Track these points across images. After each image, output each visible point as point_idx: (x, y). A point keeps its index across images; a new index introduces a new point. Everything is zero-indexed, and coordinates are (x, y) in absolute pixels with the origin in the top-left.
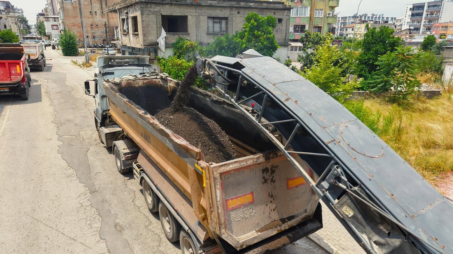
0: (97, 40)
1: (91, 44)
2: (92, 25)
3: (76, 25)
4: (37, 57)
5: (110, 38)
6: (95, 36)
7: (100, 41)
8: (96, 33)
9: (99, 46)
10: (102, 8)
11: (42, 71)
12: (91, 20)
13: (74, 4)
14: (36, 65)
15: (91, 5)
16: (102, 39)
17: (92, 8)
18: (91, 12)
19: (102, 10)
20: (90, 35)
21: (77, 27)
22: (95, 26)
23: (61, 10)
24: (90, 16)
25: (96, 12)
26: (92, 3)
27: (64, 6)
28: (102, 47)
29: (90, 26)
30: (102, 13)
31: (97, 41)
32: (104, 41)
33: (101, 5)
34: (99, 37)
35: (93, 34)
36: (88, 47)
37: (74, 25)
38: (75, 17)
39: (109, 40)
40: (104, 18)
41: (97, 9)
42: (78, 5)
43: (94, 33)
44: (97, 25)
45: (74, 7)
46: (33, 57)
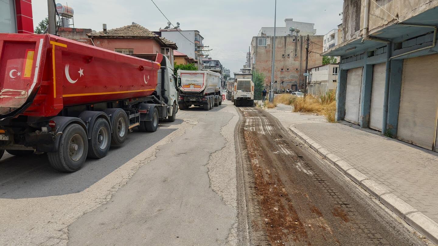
0: (285, 85)
1: (278, 89)
2: (282, 69)
3: (267, 69)
4: (202, 89)
5: (300, 83)
6: (284, 81)
7: (288, 86)
8: (286, 78)
9: (287, 91)
10: (296, 50)
11: (208, 110)
12: (282, 63)
13: (268, 47)
14: (201, 100)
15: (285, 48)
16: (291, 84)
17: (285, 51)
18: (283, 55)
19: (296, 52)
20: (279, 80)
21: (267, 71)
22: (286, 70)
23: (254, 55)
24: (282, 59)
25: (289, 55)
26: (286, 44)
27: (258, 50)
28: (290, 92)
29: (281, 70)
30: (296, 55)
31: (284, 87)
32: (293, 87)
33: (296, 47)
34: (288, 82)
35: (282, 79)
36: (275, 93)
37: (264, 70)
38: (267, 61)
39: (299, 85)
40: (297, 60)
41: (290, 51)
42: (271, 49)
43: (283, 77)
44: (288, 69)
45: (267, 51)
46: (199, 89)
